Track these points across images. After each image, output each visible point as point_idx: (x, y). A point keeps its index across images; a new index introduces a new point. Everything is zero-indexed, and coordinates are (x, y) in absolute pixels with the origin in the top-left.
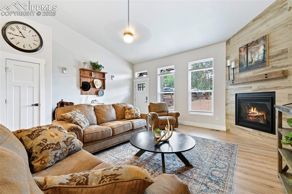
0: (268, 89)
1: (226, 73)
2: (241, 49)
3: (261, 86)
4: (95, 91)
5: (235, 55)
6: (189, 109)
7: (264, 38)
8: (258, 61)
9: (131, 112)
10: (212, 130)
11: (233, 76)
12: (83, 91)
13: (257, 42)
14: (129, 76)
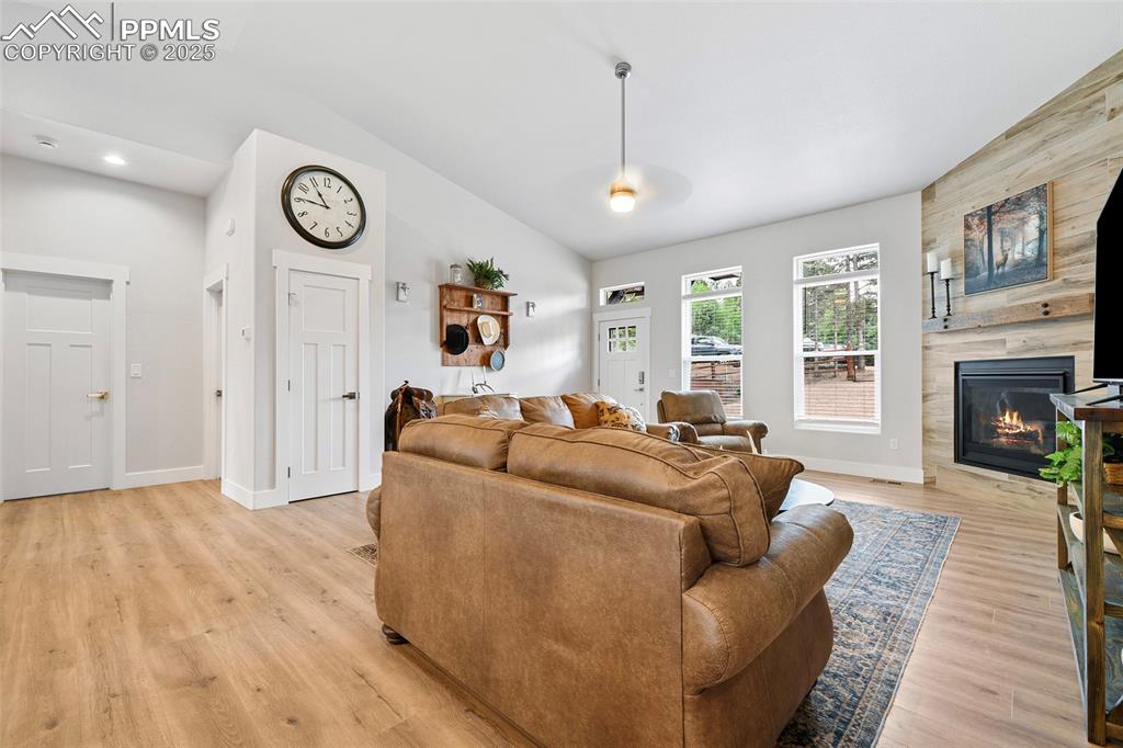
0: (1055, 347)
1: (924, 295)
2: (970, 220)
3: (1031, 339)
4: (480, 356)
5: (953, 238)
6: (796, 414)
7: (1040, 193)
8: (1023, 260)
9: (618, 419)
10: (875, 481)
11: (946, 304)
12: (450, 355)
13: (1019, 202)
14: (577, 301)
